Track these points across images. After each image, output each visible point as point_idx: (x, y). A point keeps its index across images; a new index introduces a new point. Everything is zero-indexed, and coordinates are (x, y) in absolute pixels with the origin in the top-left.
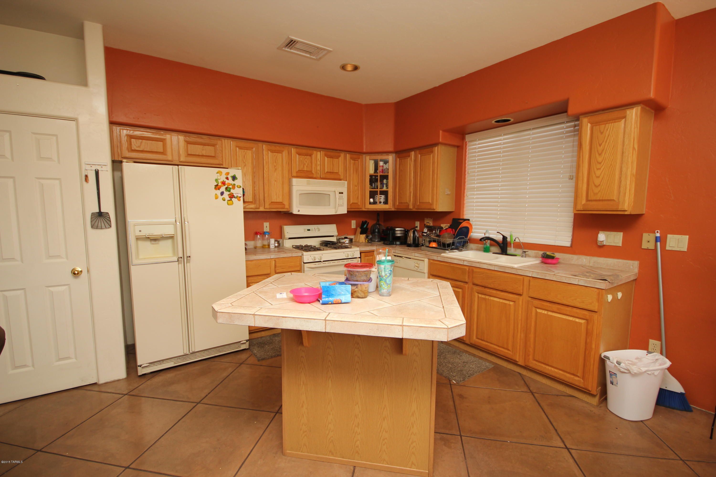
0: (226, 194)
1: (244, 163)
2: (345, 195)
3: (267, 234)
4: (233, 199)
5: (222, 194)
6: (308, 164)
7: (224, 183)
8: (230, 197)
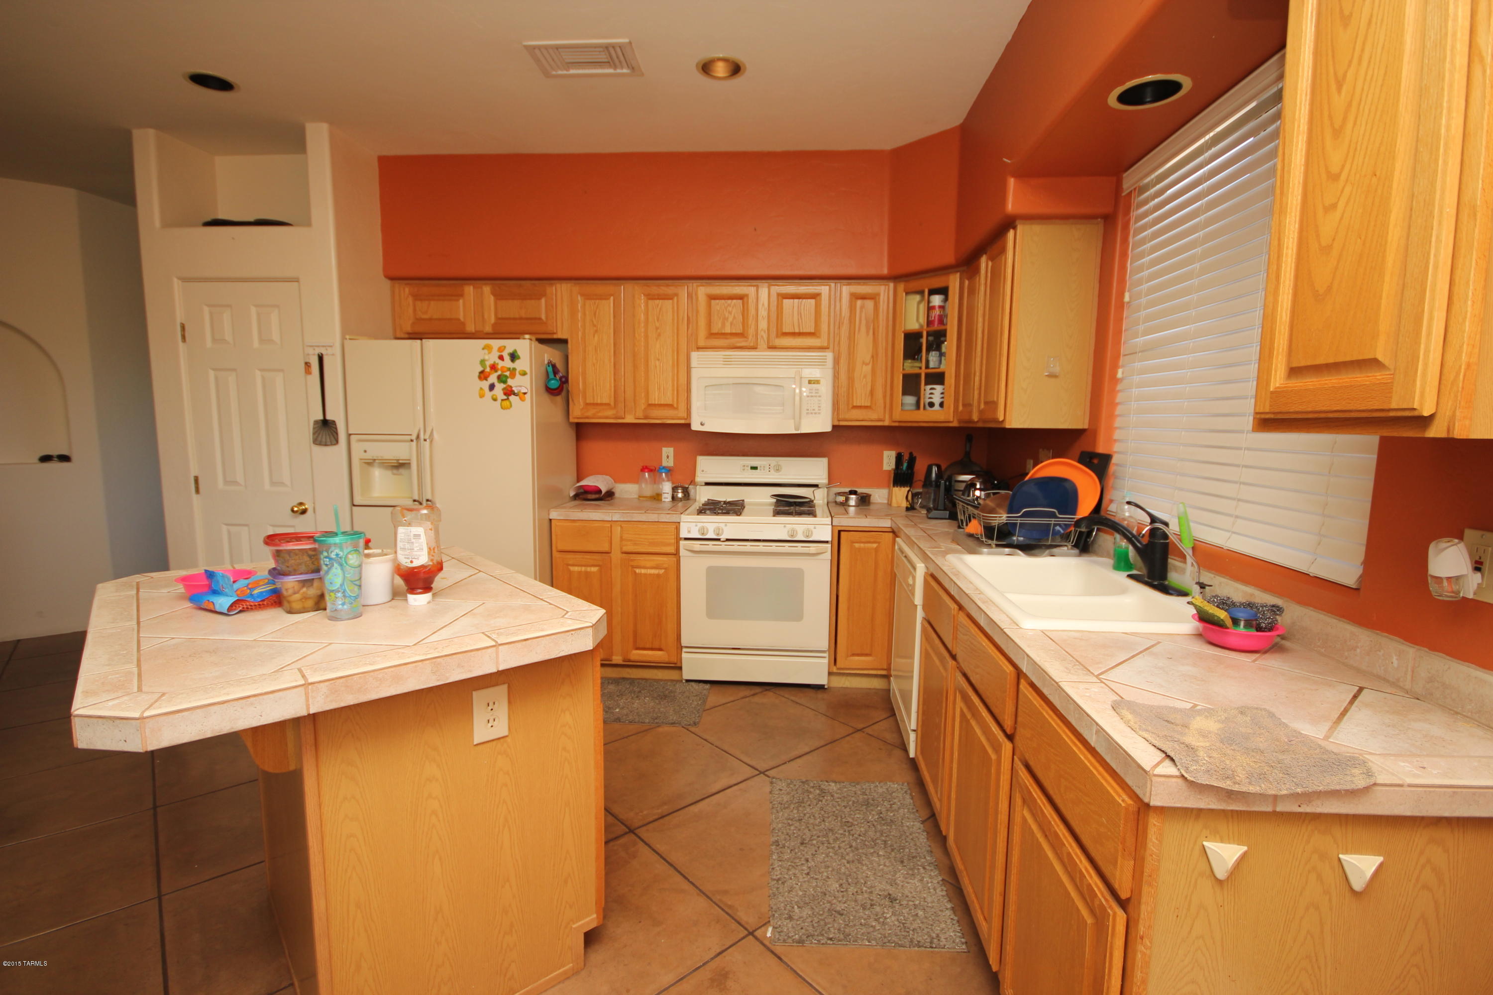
0: (499, 387)
1: (595, 326)
2: (825, 389)
3: (663, 471)
4: (512, 398)
5: (492, 387)
7: (494, 367)
8: (505, 394)
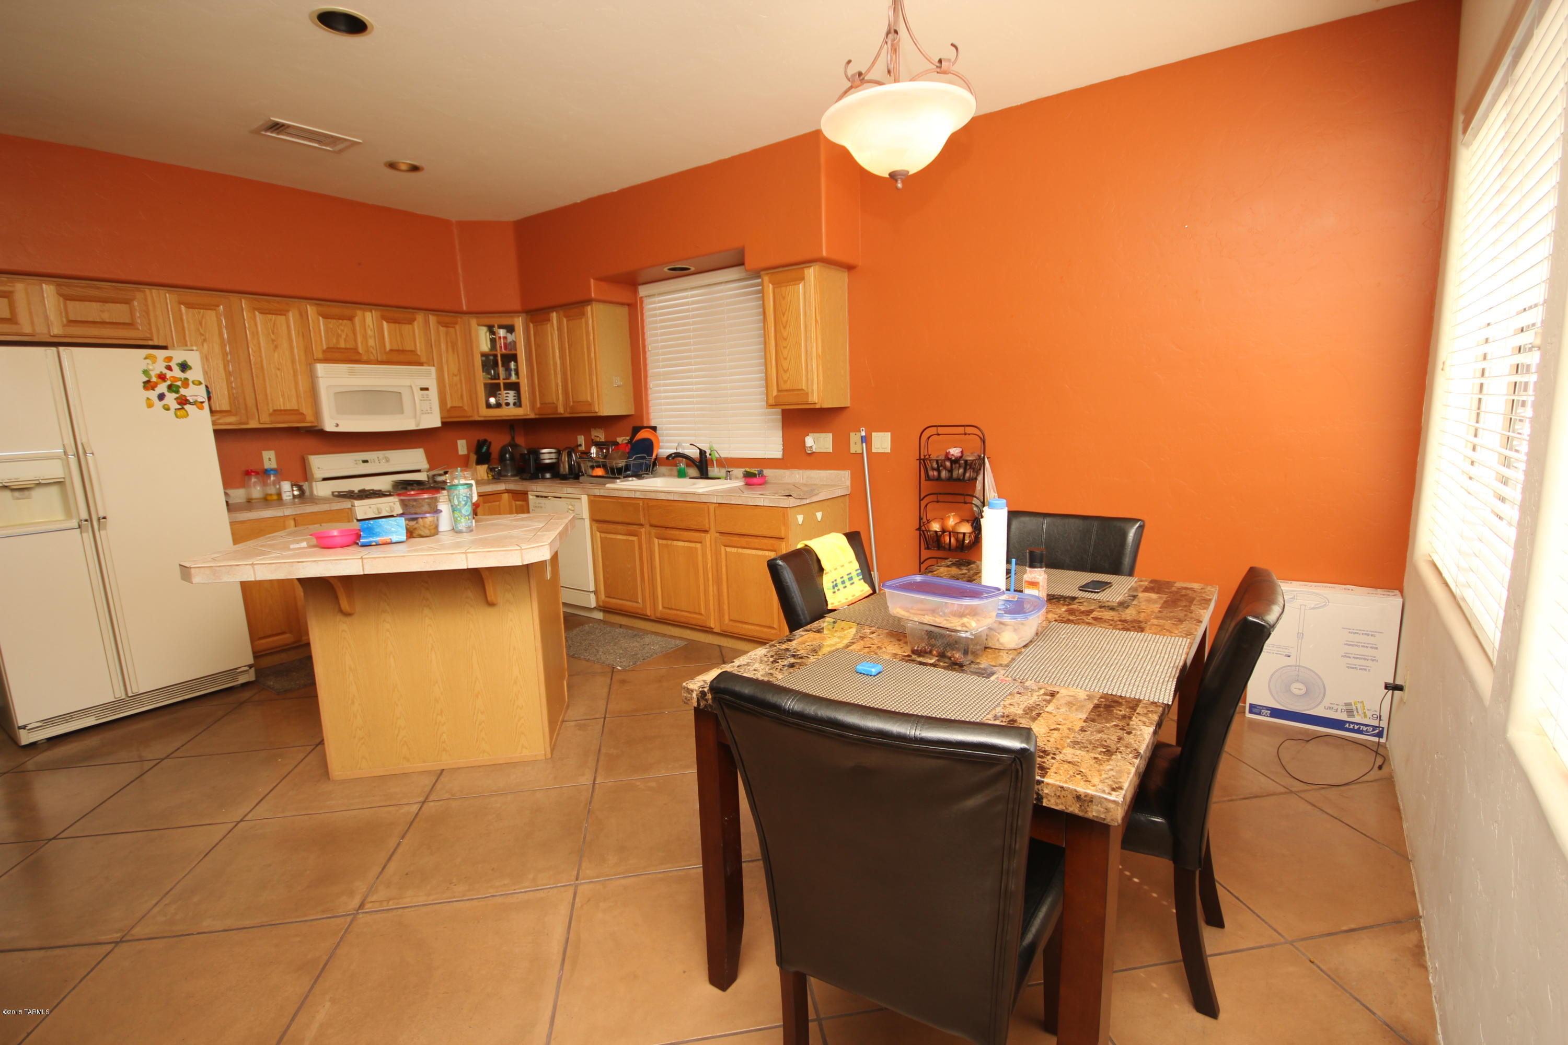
0: (171, 398)
1: (202, 335)
2: (434, 393)
3: (272, 472)
4: (187, 407)
5: (161, 397)
6: (347, 335)
7: (162, 377)
8: (179, 404)
